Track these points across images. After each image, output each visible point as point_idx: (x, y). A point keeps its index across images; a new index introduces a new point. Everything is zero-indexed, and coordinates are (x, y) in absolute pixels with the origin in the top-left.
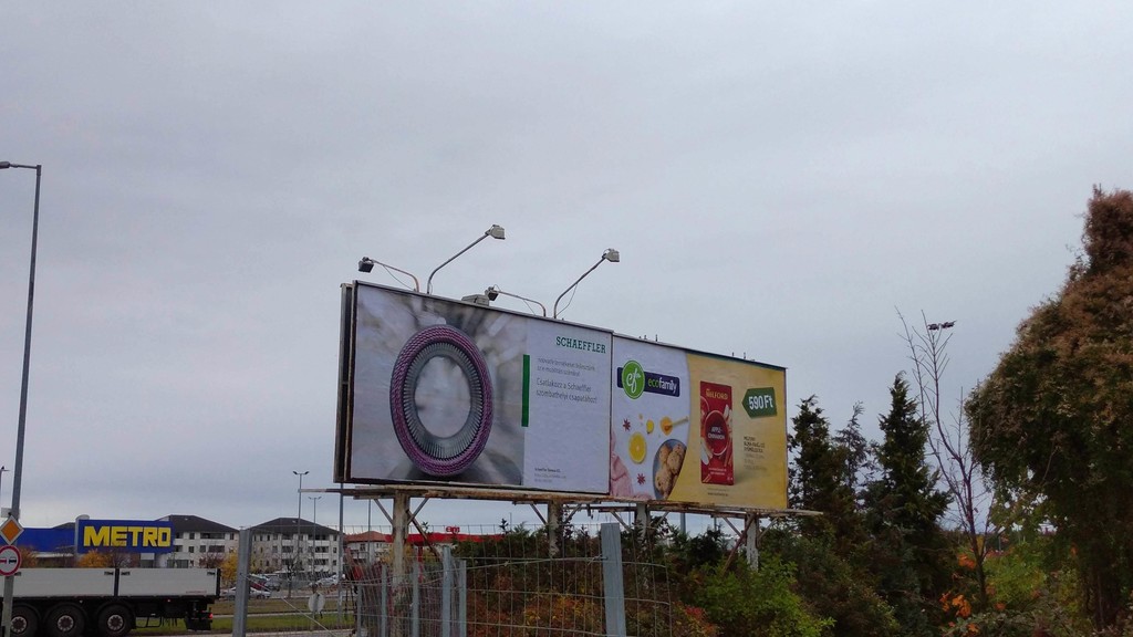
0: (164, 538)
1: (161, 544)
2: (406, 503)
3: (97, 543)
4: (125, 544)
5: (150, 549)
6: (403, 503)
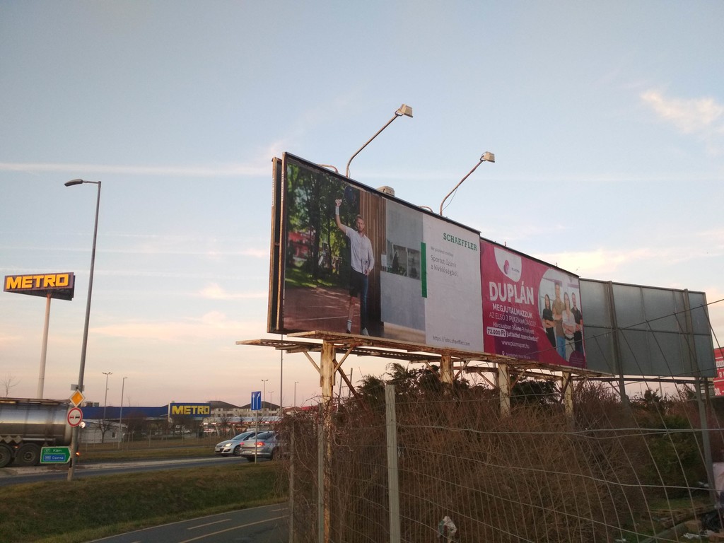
0: (207, 411)
1: (205, 413)
2: (333, 353)
3: (178, 413)
4: (189, 413)
5: (201, 415)
6: (329, 354)
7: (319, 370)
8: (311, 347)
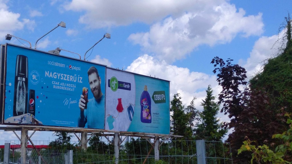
2: (27, 132)
6: (25, 133)
7: (20, 140)
8: (17, 129)
